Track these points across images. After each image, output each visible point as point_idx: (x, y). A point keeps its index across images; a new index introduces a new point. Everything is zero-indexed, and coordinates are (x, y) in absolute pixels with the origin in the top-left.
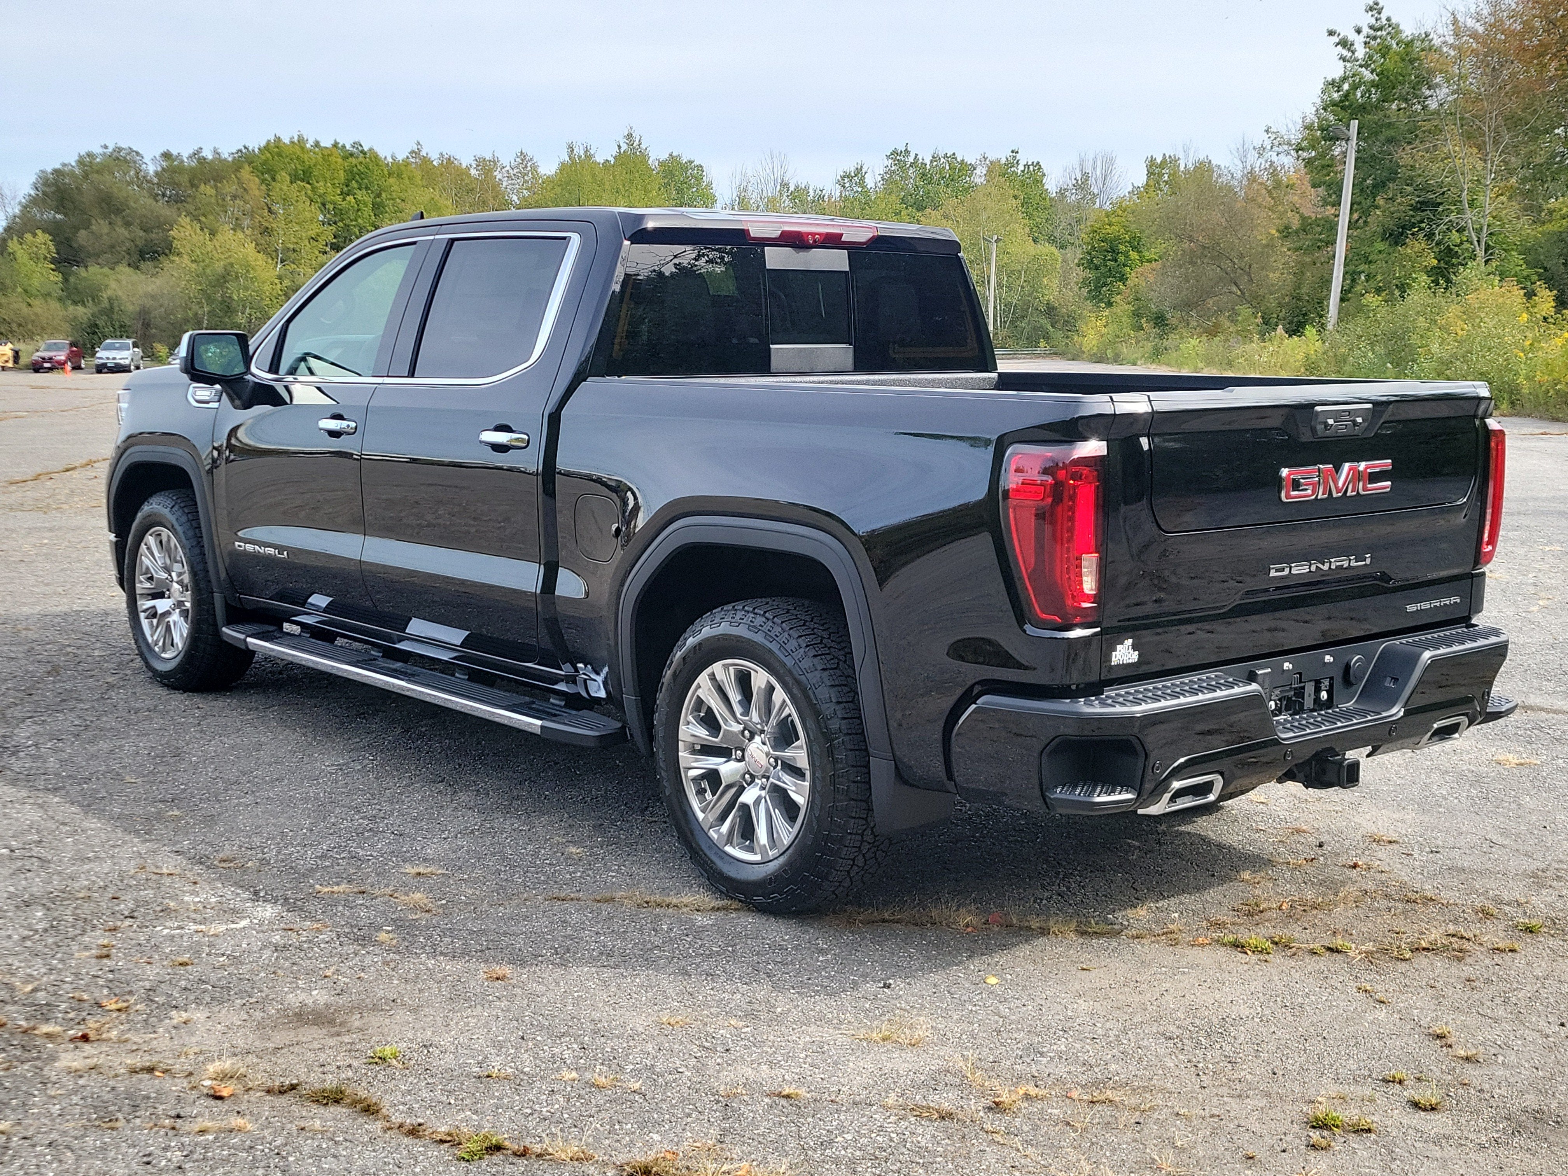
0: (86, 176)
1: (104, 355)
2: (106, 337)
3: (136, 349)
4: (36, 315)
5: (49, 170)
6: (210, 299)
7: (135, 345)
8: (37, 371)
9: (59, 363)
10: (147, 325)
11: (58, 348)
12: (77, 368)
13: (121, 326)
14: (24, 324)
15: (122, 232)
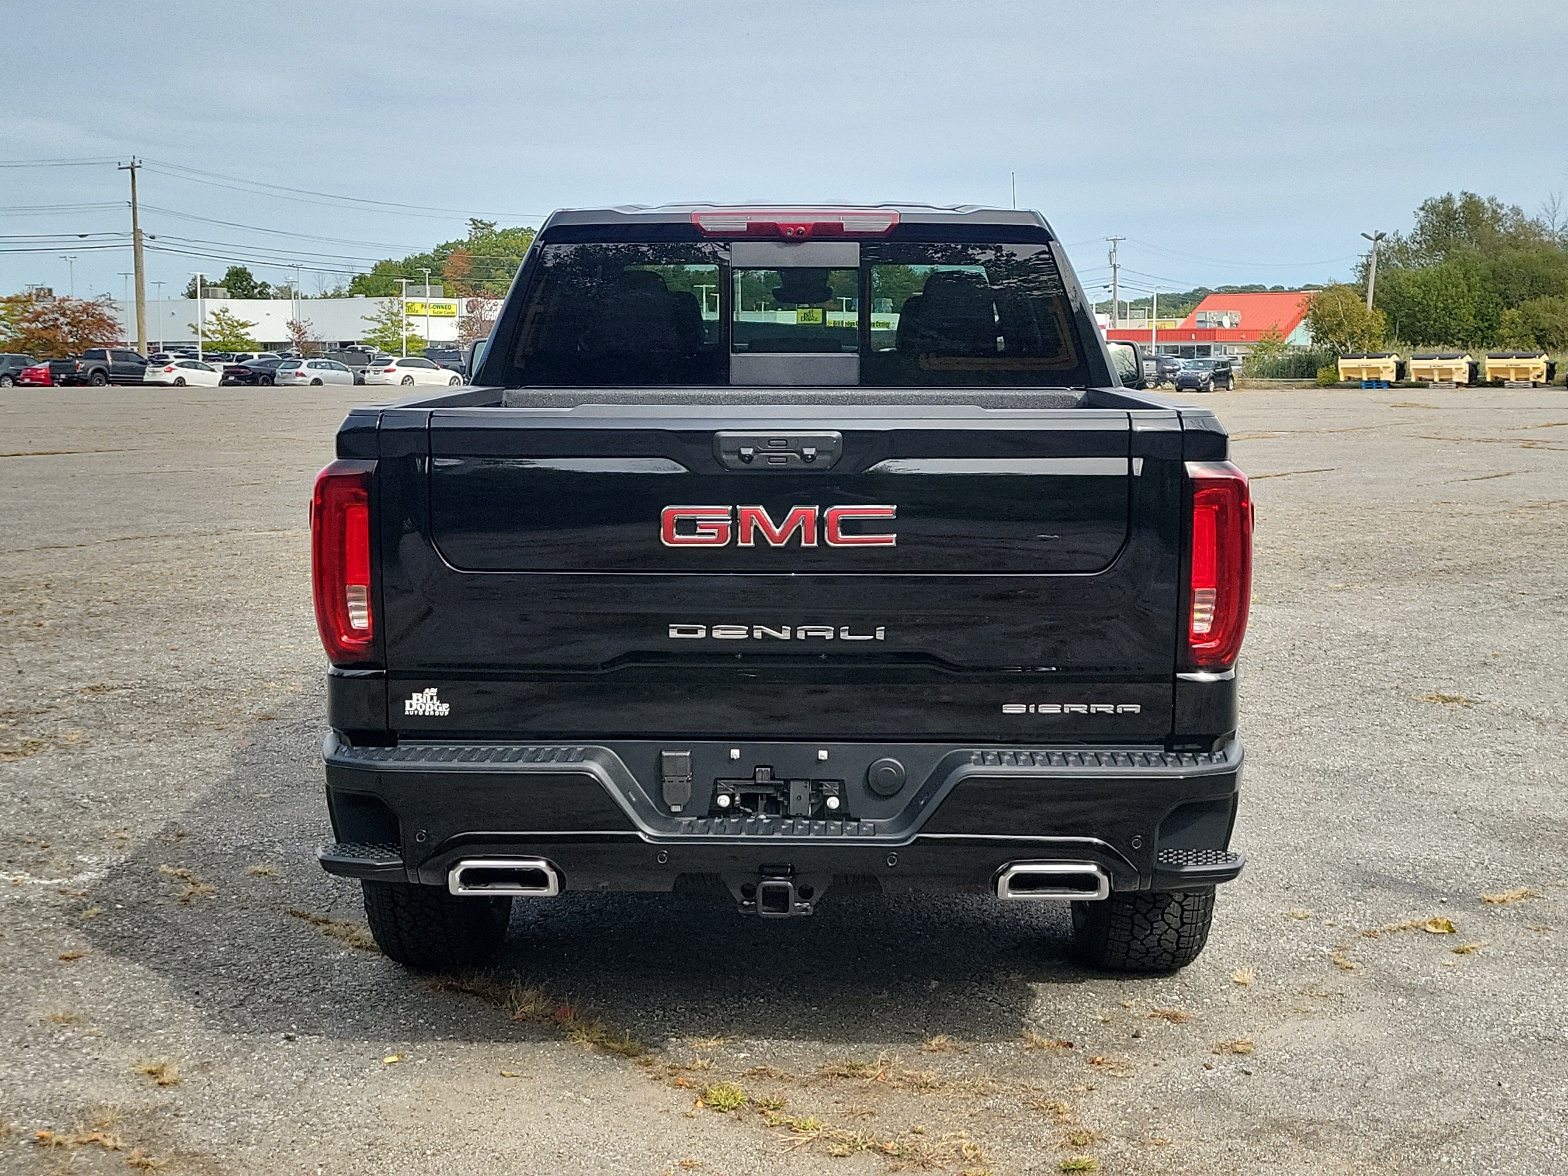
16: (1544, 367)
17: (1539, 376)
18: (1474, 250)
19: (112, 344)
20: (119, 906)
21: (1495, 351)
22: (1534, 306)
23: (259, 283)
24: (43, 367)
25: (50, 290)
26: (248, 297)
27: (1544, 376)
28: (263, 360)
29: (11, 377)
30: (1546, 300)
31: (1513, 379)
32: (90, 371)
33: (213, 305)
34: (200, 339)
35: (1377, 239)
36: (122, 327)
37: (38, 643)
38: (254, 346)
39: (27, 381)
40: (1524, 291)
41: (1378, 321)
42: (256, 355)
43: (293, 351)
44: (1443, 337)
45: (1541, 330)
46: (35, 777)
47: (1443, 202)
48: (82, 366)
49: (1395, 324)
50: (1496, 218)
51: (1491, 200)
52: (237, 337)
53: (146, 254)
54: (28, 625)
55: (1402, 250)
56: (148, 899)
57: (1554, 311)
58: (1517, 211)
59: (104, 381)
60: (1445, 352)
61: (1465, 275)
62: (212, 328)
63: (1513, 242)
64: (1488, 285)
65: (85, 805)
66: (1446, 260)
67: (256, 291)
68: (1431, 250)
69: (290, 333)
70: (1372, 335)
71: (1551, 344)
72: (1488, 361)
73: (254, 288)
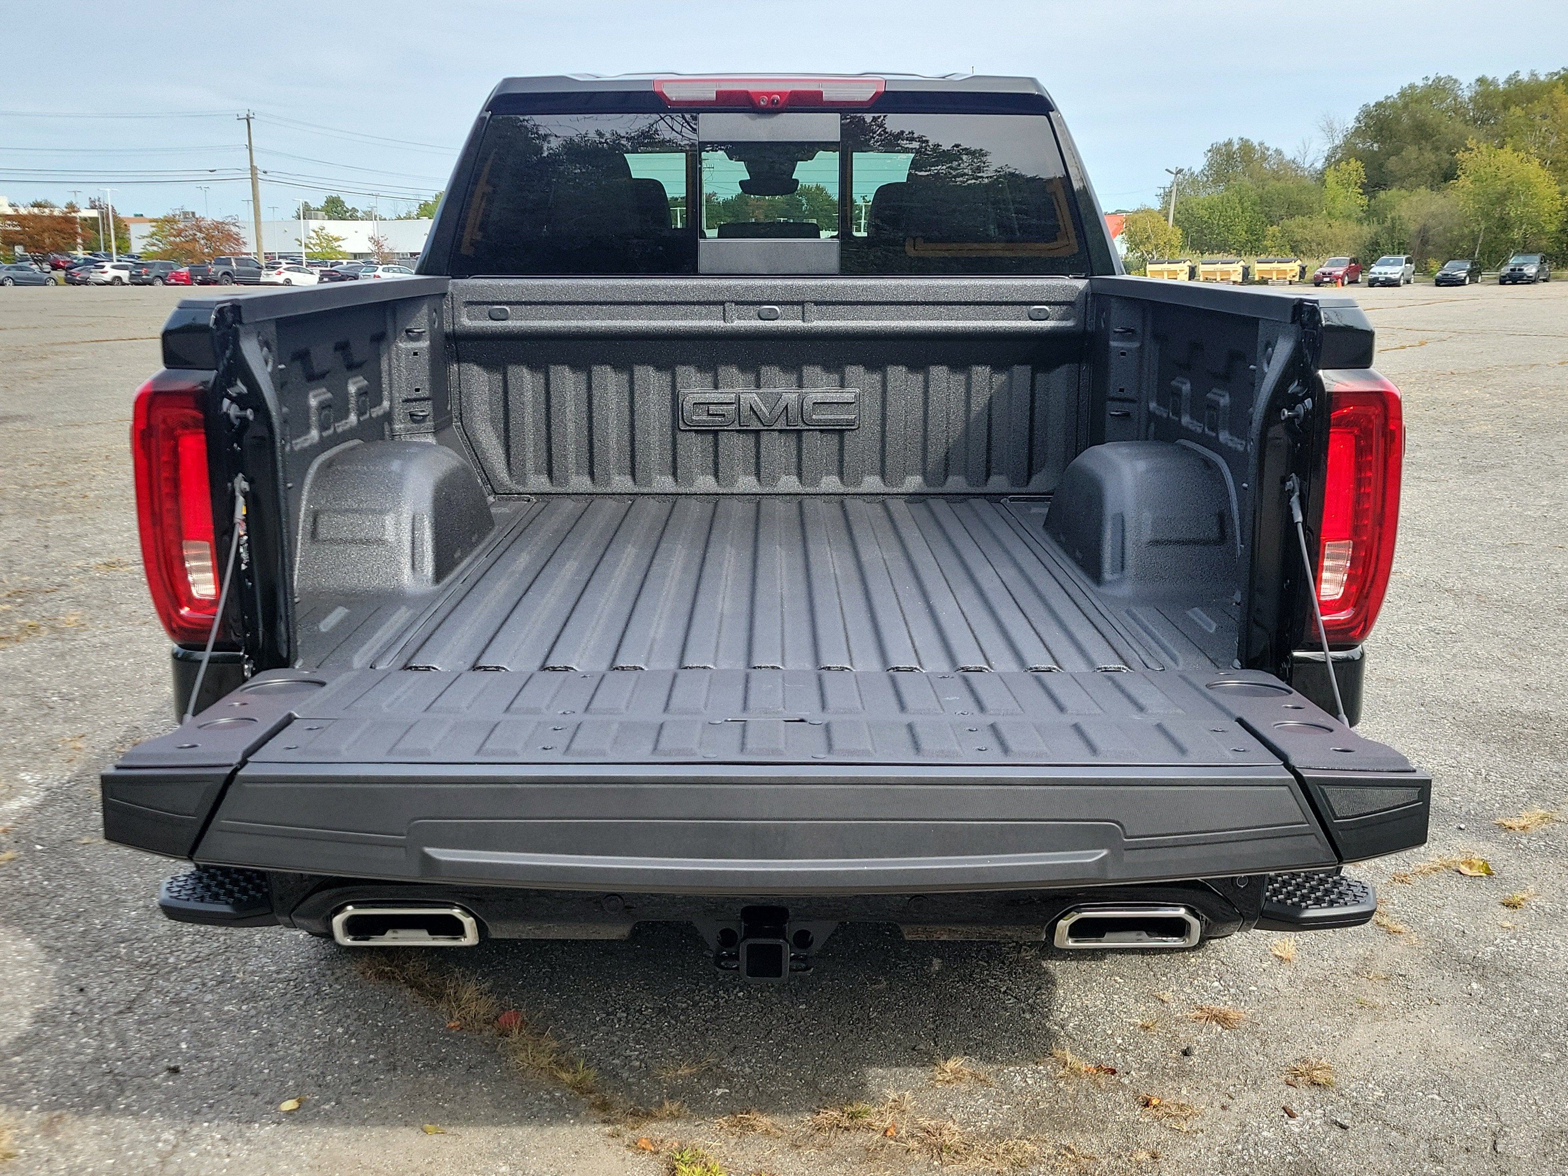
0: (1406, 106)
1: (1378, 270)
2: (1384, 254)
3: (1408, 265)
4: (1335, 235)
5: (1372, 104)
6: (1487, 216)
7: (1408, 261)
8: (1317, 285)
9: (1337, 278)
10: (1425, 242)
11: (1338, 264)
12: (1353, 282)
13: (1399, 244)
14: (1322, 243)
15: (1429, 156)
16: (1298, 269)
17: (1294, 276)
18: (1247, 182)
19: (237, 254)
20: (39, 847)
21: (1263, 257)
22: (1292, 224)
23: (350, 208)
24: (184, 270)
25: (193, 213)
26: (341, 219)
27: (1298, 277)
28: (350, 265)
29: (161, 278)
30: (1299, 219)
31: (1275, 278)
32: (220, 274)
33: (314, 224)
34: (304, 250)
35: (1177, 174)
36: (244, 240)
37: (76, 515)
38: (345, 255)
39: (173, 281)
40: (1282, 212)
41: (1176, 235)
42: (345, 262)
43: (374, 260)
44: (1222, 247)
45: (1295, 242)
46: (14, 669)
47: (1225, 145)
48: (214, 270)
49: (1187, 238)
50: (1264, 158)
51: (1261, 144)
52: (332, 248)
53: (261, 186)
54: (74, 497)
55: (1193, 181)
56: (75, 836)
57: (1305, 227)
58: (1278, 152)
59: (230, 281)
60: (1225, 258)
61: (1240, 200)
62: (313, 242)
63: (1277, 176)
64: (1257, 208)
65: (51, 705)
66: (1227, 189)
67: (348, 214)
68: (1216, 182)
69: (370, 245)
70: (1172, 246)
71: (1302, 252)
72: (1257, 265)
73: (346, 212)
